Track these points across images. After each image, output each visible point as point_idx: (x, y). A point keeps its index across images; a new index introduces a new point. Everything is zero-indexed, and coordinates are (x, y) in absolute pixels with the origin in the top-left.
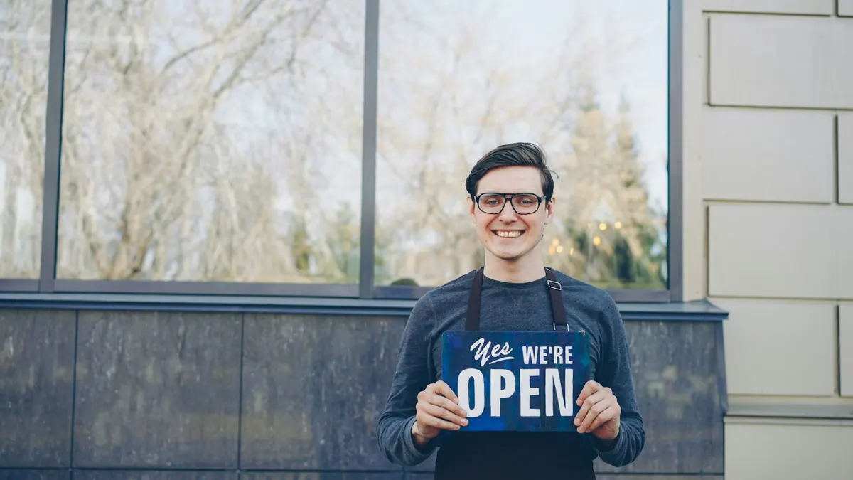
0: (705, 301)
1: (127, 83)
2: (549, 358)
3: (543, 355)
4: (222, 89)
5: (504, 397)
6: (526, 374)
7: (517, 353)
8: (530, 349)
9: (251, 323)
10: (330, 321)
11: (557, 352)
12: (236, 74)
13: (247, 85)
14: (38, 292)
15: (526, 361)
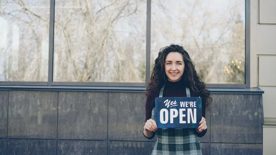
0: (258, 88)
1: (85, 19)
2: (189, 105)
3: (187, 104)
4: (114, 20)
5: (174, 117)
6: (181, 110)
7: (178, 104)
8: (183, 102)
9: (111, 95)
10: (135, 95)
11: (191, 103)
12: (119, 15)
13: (122, 18)
14: (47, 86)
15: (181, 106)
